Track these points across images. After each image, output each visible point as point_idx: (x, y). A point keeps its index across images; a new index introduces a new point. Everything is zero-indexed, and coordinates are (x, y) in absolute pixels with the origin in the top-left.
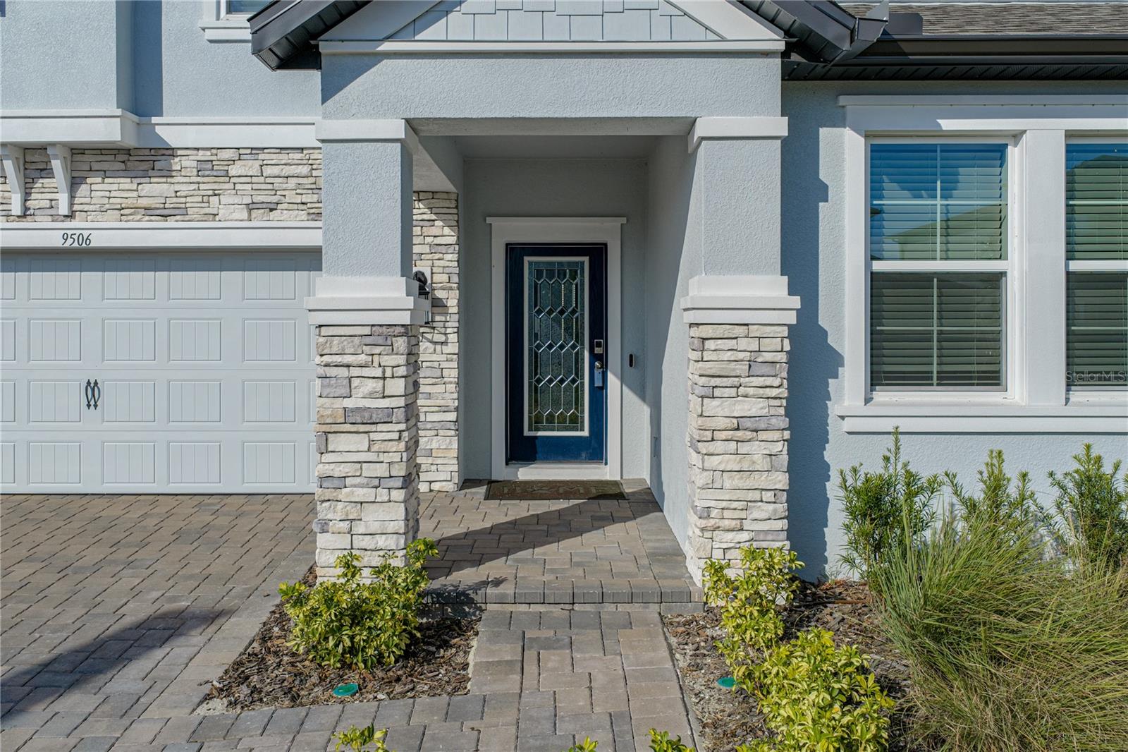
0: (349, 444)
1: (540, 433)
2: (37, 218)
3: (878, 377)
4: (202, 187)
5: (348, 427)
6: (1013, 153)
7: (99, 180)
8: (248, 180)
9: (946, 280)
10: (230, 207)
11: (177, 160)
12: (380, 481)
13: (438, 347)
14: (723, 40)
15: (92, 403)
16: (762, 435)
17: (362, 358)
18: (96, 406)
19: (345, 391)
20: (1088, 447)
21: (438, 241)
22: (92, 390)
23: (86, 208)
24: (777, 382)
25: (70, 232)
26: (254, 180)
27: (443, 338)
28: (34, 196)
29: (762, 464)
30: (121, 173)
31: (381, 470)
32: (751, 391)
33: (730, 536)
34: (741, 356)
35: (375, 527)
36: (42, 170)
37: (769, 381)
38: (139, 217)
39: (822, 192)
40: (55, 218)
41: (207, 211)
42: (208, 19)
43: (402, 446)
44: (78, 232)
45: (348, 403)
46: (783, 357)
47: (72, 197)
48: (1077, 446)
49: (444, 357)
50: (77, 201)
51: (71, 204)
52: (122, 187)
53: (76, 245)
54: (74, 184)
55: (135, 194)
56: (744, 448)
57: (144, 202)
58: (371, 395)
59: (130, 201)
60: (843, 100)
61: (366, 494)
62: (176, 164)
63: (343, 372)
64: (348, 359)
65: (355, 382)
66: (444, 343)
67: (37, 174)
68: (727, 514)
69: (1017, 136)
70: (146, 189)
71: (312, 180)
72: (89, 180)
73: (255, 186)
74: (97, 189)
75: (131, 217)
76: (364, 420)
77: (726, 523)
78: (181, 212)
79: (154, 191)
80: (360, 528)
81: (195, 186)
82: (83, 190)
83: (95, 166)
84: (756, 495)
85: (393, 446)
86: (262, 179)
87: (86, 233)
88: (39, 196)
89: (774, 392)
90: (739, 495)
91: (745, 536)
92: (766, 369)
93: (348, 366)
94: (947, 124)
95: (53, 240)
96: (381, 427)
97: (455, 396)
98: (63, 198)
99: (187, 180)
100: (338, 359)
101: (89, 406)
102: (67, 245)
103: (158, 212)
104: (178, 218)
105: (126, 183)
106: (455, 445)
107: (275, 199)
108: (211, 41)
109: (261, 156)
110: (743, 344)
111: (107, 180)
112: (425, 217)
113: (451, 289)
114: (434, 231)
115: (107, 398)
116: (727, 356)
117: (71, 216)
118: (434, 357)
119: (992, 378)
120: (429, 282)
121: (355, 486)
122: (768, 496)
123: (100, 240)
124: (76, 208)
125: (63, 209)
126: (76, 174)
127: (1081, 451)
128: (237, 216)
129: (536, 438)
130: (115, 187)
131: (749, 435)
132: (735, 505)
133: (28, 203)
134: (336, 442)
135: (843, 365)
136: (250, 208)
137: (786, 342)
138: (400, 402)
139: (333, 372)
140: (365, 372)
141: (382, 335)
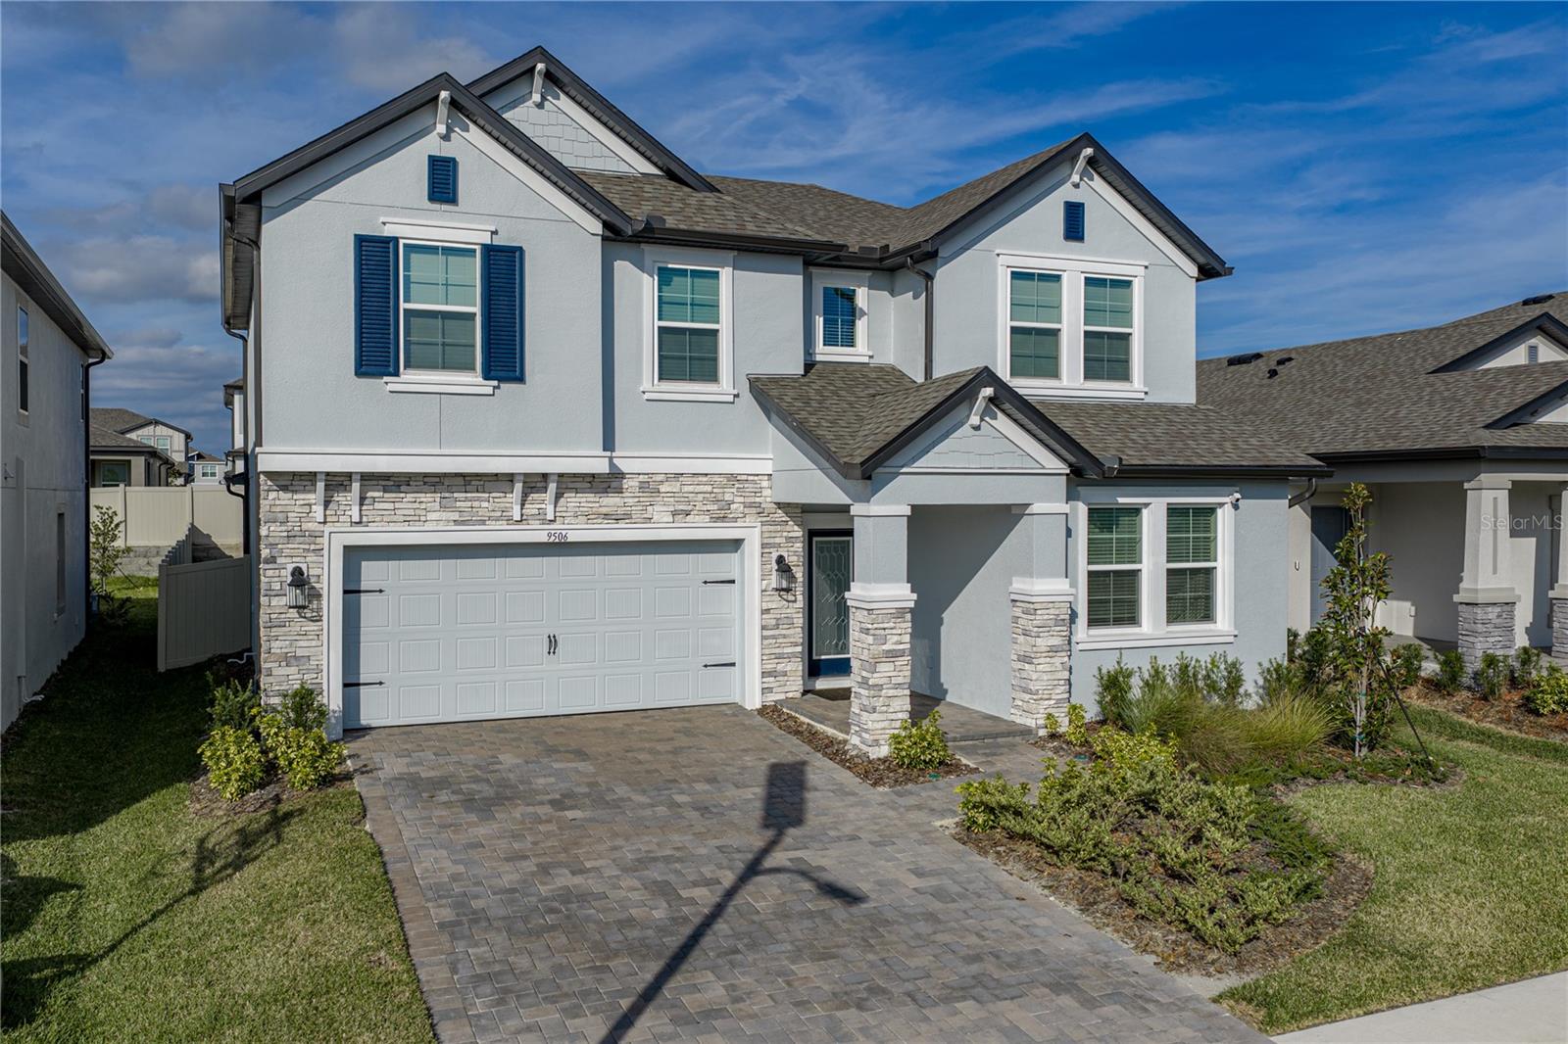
0: (886, 668)
1: (823, 657)
2: (530, 522)
3: (1093, 622)
4: (642, 499)
5: (884, 660)
6: (1145, 512)
7: (574, 495)
8: (672, 495)
9: (1116, 573)
10: (660, 513)
11: (625, 481)
12: (898, 686)
13: (791, 604)
14: (1044, 468)
15: (552, 650)
16: (1058, 654)
17: (892, 625)
18: (554, 653)
19: (883, 642)
20: (1182, 653)
21: (791, 535)
22: (553, 642)
23: (564, 514)
24: (1065, 628)
25: (553, 532)
26: (676, 495)
27: (793, 598)
28: (527, 506)
29: (1060, 667)
30: (588, 490)
31: (900, 680)
32: (1055, 633)
33: (1046, 702)
34: (1051, 617)
35: (898, 708)
36: (532, 488)
37: (1062, 628)
38: (600, 520)
40: (544, 521)
41: (645, 516)
42: (646, 385)
43: (909, 667)
44: (559, 532)
45: (884, 647)
46: (1068, 617)
47: (556, 507)
48: (1177, 652)
49: (794, 611)
50: (559, 509)
51: (555, 512)
52: (589, 499)
53: (557, 540)
54: (558, 496)
55: (597, 505)
56: (1052, 661)
57: (604, 510)
58: (896, 643)
59: (594, 510)
60: (1079, 488)
61: (891, 692)
62: (626, 484)
63: (882, 632)
64: (886, 625)
65: (888, 637)
66: (795, 601)
67: (529, 490)
68: (1046, 692)
69: (1147, 505)
70: (605, 501)
71: (713, 495)
72: (565, 495)
73: (677, 499)
74: (571, 500)
75: (595, 521)
76: (893, 655)
77: (1045, 697)
78: (627, 516)
79: (610, 502)
81: (637, 500)
82: (564, 501)
83: (571, 485)
84: (1056, 682)
85: (905, 668)
86: (681, 495)
87: (564, 532)
88: (531, 506)
89: (1065, 633)
90: (1050, 683)
92: (1061, 623)
93: (884, 629)
94: (1121, 500)
95: (541, 537)
96: (900, 659)
97: (801, 635)
98: (550, 509)
99: (632, 495)
100: (881, 626)
101: (549, 653)
102: (551, 541)
103: (613, 517)
104: (627, 521)
105: (591, 497)
106: (801, 668)
107: (690, 508)
108: (647, 400)
109: (681, 479)
110: (1052, 611)
111: (578, 495)
112: (784, 519)
113: (799, 566)
114: (788, 528)
115: (560, 648)
116: (1046, 617)
117: (554, 520)
118: (788, 611)
119: (1133, 619)
120: (787, 562)
121: (888, 689)
122: (1062, 682)
123: (573, 537)
124: (557, 514)
125: (550, 516)
126: (560, 492)
127: (1179, 654)
128: (665, 519)
129: (820, 660)
130: (584, 500)
131: (1054, 654)
132: (1049, 687)
133: (524, 511)
134: (881, 667)
135: (1080, 619)
136: (674, 514)
138: (908, 646)
139: (878, 632)
140: (894, 631)
141: (900, 613)
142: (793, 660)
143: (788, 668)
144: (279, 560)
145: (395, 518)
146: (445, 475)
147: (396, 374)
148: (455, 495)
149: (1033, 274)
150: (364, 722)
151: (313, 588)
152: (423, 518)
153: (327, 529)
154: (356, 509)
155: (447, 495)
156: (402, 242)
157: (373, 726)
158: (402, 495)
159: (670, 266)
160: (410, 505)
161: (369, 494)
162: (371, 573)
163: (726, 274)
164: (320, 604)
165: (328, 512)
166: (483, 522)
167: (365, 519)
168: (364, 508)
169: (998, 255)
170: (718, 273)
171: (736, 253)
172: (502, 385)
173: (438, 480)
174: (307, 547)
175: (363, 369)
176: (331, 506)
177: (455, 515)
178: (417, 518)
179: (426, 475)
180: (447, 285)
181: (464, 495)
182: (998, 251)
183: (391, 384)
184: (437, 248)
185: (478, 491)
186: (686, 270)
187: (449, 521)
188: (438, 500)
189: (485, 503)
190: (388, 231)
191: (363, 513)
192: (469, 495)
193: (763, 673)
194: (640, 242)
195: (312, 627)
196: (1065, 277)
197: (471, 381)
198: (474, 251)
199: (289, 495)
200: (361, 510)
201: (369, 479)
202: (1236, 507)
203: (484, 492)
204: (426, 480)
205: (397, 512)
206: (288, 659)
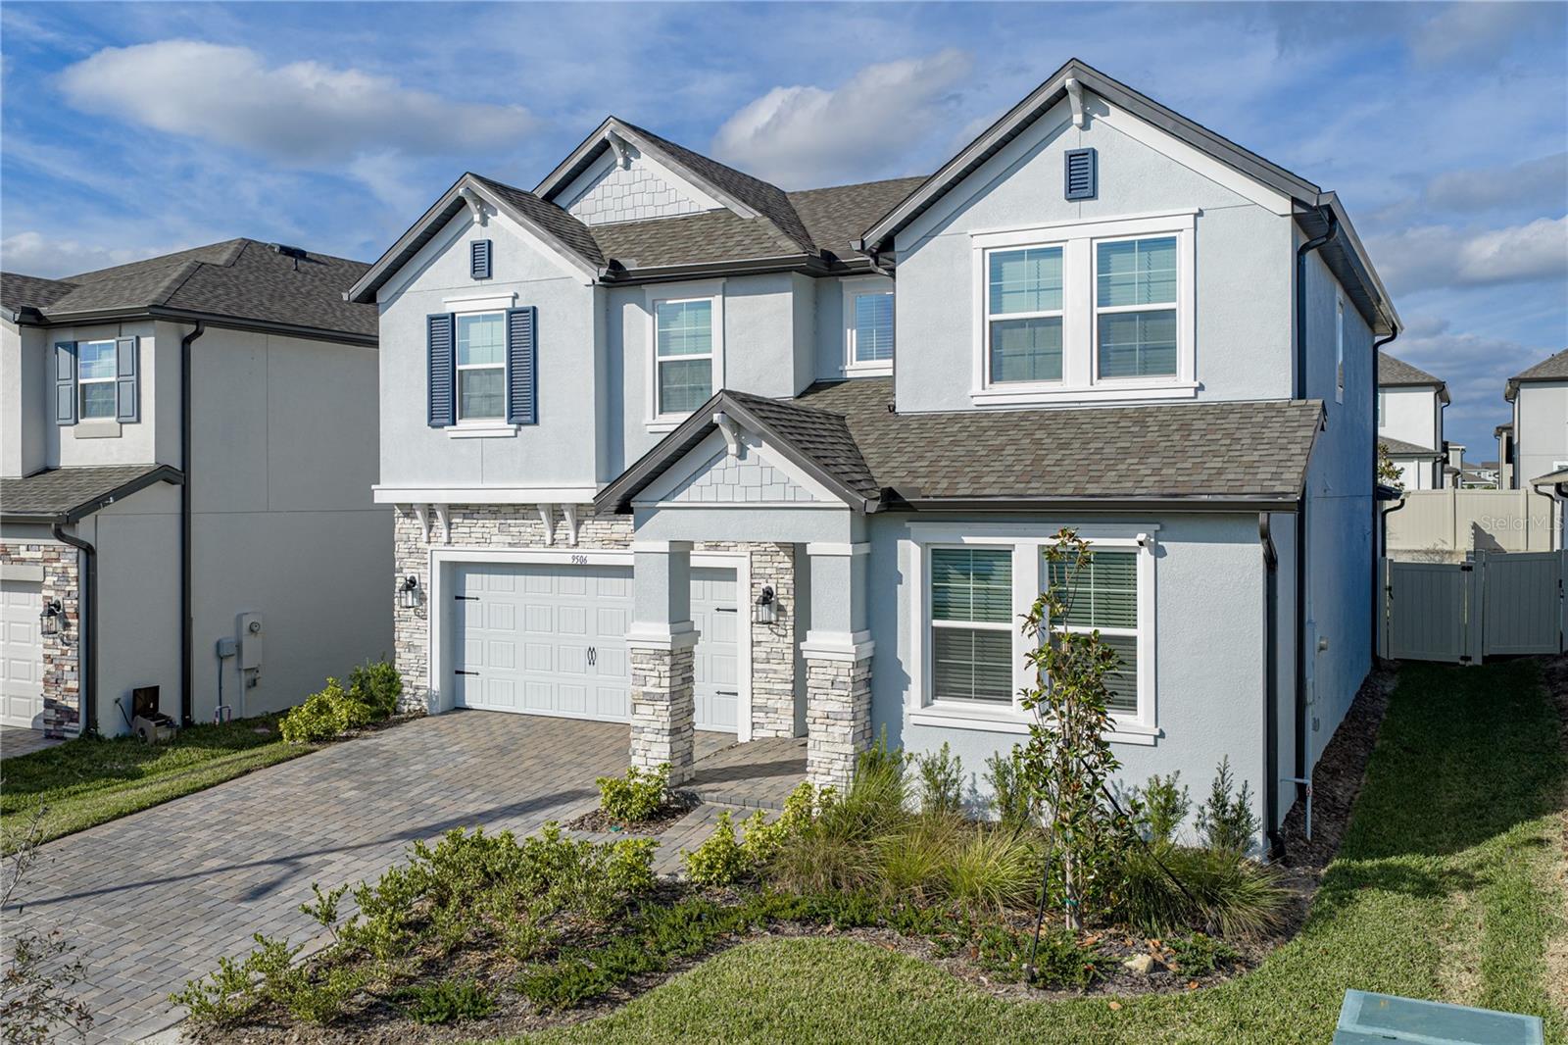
0: (644, 710)
2: (559, 546)
3: (945, 691)
5: (644, 702)
7: (591, 522)
9: (979, 632)
12: (658, 732)
13: (781, 638)
15: (592, 661)
16: (839, 723)
17: (651, 666)
18: (594, 663)
19: (643, 683)
21: (781, 566)
22: (592, 654)
23: (584, 539)
24: (846, 693)
25: (576, 555)
27: (784, 633)
28: (558, 532)
29: (840, 739)
31: (659, 726)
32: (833, 697)
33: (823, 777)
34: (828, 677)
35: (656, 755)
36: (561, 515)
37: (842, 692)
38: (611, 546)
39: (899, 578)
40: (568, 546)
42: (649, 419)
43: (668, 713)
44: (580, 555)
45: (645, 689)
46: (849, 680)
47: (577, 533)
49: (786, 645)
50: (580, 535)
51: (577, 537)
52: (603, 526)
53: (580, 563)
54: (578, 524)
55: (610, 531)
56: (830, 729)
57: (614, 536)
58: (654, 686)
59: (607, 536)
61: (651, 737)
63: (642, 673)
64: (644, 666)
65: (648, 678)
66: (785, 636)
67: (559, 518)
68: (822, 765)
69: (1016, 547)
70: (616, 528)
72: (585, 523)
74: (590, 528)
75: (608, 546)
76: (651, 698)
77: (822, 771)
80: (649, 755)
82: (583, 528)
83: (588, 516)
84: (836, 756)
85: (664, 713)
87: (584, 556)
88: (560, 532)
89: (844, 699)
90: (829, 755)
91: (830, 778)
92: (841, 686)
93: (644, 670)
94: (967, 540)
95: (567, 559)
96: (658, 703)
97: (792, 672)
98: (572, 534)
100: (639, 666)
101: (589, 663)
102: (575, 562)
103: (622, 543)
105: (605, 524)
106: (792, 707)
108: (651, 433)
110: (829, 670)
111: (595, 522)
112: (773, 549)
113: (789, 598)
114: (779, 559)
115: (599, 660)
117: (576, 545)
118: (779, 645)
120: (775, 593)
121: (648, 732)
122: (843, 757)
123: (591, 560)
124: (579, 539)
125: (572, 541)
126: (579, 518)
130: (599, 527)
131: (832, 722)
132: (825, 760)
133: (555, 536)
134: (640, 709)
135: (910, 683)
137: (851, 671)
138: (667, 690)
139: (638, 672)
140: (652, 673)
141: (658, 655)
142: (783, 697)
143: (779, 706)
144: (404, 571)
145: (470, 540)
146: (502, 505)
147: (454, 424)
148: (509, 521)
149: (1023, 252)
150: (468, 704)
151: (423, 593)
152: (488, 541)
153: (430, 548)
154: (445, 532)
155: (503, 521)
156: (457, 315)
157: (474, 707)
158: (475, 521)
159: (669, 302)
160: (479, 530)
161: (453, 521)
162: (473, 583)
163: (716, 301)
164: (426, 606)
165: (431, 535)
166: (527, 545)
167: (453, 540)
168: (452, 531)
169: (972, 236)
170: (710, 302)
171: (724, 280)
172: (522, 428)
173: (496, 509)
174: (419, 561)
175: (435, 421)
176: (434, 529)
177: (509, 539)
178: (483, 540)
179: (490, 505)
180: (492, 346)
181: (514, 521)
182: (970, 233)
183: (449, 431)
184: (478, 317)
185: (524, 519)
186: (682, 304)
187: (504, 543)
188: (497, 525)
189: (526, 528)
190: (448, 309)
191: (452, 535)
192: (517, 521)
193: (753, 707)
194: (641, 284)
195: (421, 623)
196: (1067, 248)
197: (500, 425)
198: (503, 314)
199: (409, 521)
200: (449, 533)
201: (452, 509)
202: (1159, 552)
203: (527, 519)
204: (490, 508)
205: (473, 535)
206: (410, 647)
